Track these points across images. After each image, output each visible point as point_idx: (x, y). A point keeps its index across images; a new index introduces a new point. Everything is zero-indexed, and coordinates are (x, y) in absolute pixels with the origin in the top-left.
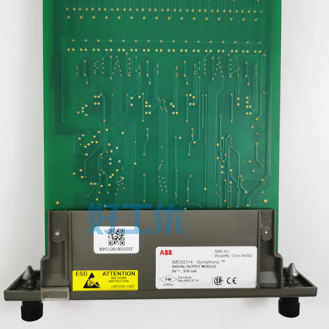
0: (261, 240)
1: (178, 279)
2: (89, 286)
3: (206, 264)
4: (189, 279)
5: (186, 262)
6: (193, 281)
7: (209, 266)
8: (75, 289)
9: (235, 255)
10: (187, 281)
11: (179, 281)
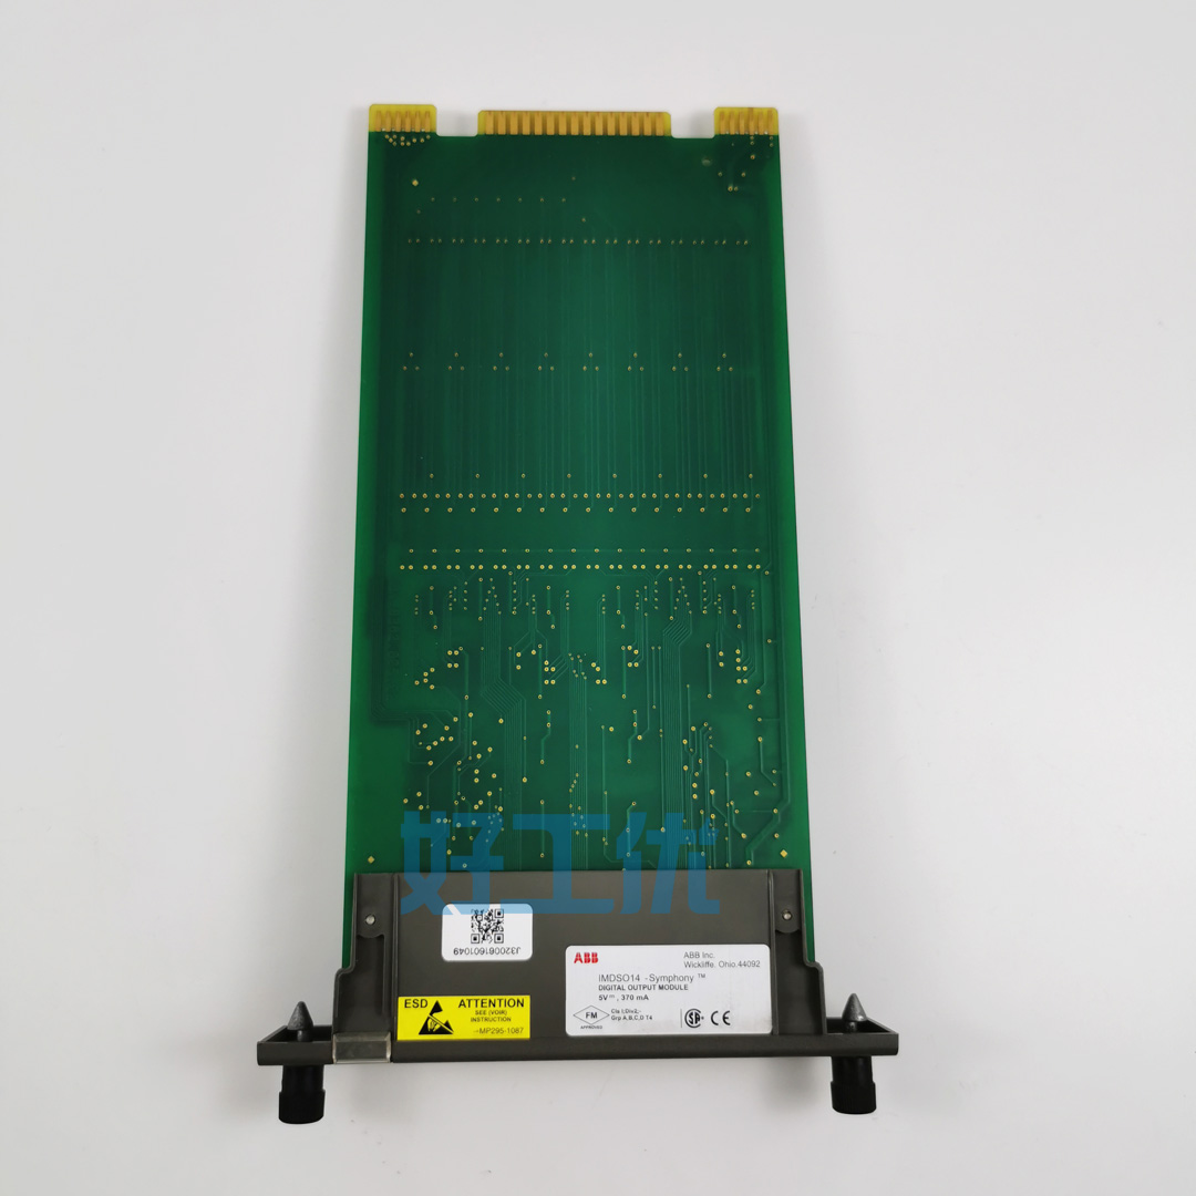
0: (777, 931)
1: (611, 1015)
2: (432, 1030)
3: (666, 983)
4: (633, 1015)
5: (626, 978)
6: (642, 1018)
7: (674, 987)
8: (402, 1036)
9: (725, 964)
10: (630, 1018)
11: (614, 1019)
